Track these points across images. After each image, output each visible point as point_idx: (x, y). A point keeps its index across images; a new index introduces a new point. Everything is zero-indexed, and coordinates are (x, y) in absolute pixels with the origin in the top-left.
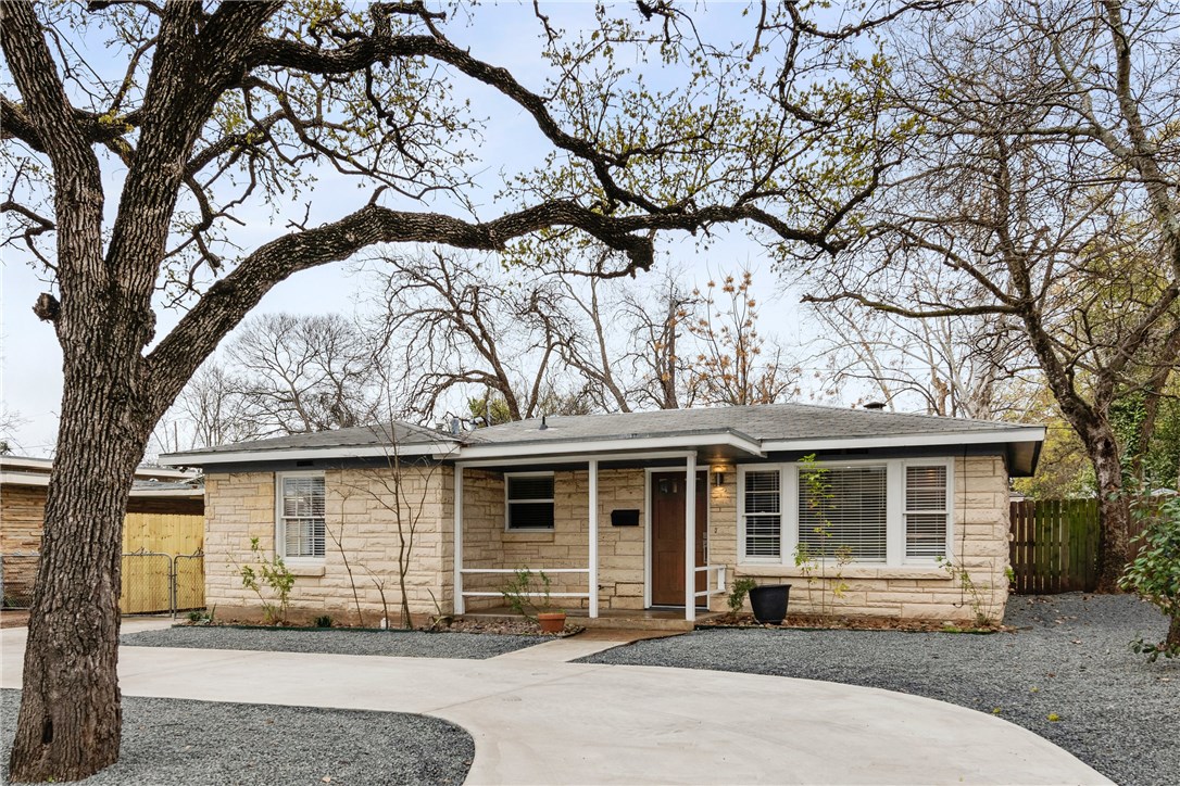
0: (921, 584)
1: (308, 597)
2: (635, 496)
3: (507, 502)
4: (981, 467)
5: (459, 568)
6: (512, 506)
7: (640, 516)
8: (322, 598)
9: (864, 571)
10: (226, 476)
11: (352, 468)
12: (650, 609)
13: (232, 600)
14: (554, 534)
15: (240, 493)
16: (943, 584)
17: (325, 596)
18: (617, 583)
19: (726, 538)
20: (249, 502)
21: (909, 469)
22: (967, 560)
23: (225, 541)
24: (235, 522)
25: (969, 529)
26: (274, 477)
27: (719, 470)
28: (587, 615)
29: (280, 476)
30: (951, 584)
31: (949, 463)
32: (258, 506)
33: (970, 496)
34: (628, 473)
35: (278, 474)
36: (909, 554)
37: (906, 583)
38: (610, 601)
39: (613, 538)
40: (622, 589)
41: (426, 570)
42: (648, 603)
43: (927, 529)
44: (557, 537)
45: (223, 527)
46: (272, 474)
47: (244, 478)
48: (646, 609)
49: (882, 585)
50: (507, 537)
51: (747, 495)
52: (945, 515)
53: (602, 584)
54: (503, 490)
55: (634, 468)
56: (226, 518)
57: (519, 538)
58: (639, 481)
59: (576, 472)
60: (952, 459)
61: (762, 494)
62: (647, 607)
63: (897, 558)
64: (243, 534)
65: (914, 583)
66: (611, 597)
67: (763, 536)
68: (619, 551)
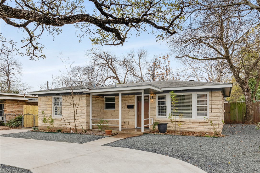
0: (200, 123)
1: (58, 125)
2: (133, 101)
3: (105, 103)
4: (215, 94)
5: (91, 118)
6: (106, 104)
7: (134, 106)
8: (61, 125)
9: (186, 120)
10: (42, 97)
12: (136, 128)
13: (43, 125)
14: (115, 110)
15: (45, 101)
16: (206, 123)
17: (62, 124)
18: (129, 122)
19: (154, 111)
20: (47, 103)
21: (197, 95)
22: (212, 117)
24: (44, 107)
25: (213, 110)
26: (52, 97)
27: (152, 95)
28: (119, 130)
29: (53, 97)
30: (208, 123)
31: (207, 93)
32: (49, 104)
33: (213, 101)
34: (131, 96)
35: (53, 96)
36: (198, 116)
37: (197, 123)
38: (127, 126)
39: (128, 111)
40: (130, 123)
41: (83, 119)
42: (136, 127)
43: (202, 109)
44: (115, 111)
45: (42, 108)
46: (51, 96)
47: (46, 97)
48: (135, 128)
49: (191, 123)
50: (105, 111)
51: (159, 101)
52: (207, 106)
53: (125, 122)
54: (104, 100)
55: (133, 95)
56: (42, 106)
57: (107, 111)
58: (134, 98)
60: (208, 92)
61: (162, 101)
62: (135, 127)
63: (195, 117)
64: (46, 110)
65: (199, 123)
66: (127, 125)
67: (162, 111)
68: (129, 114)
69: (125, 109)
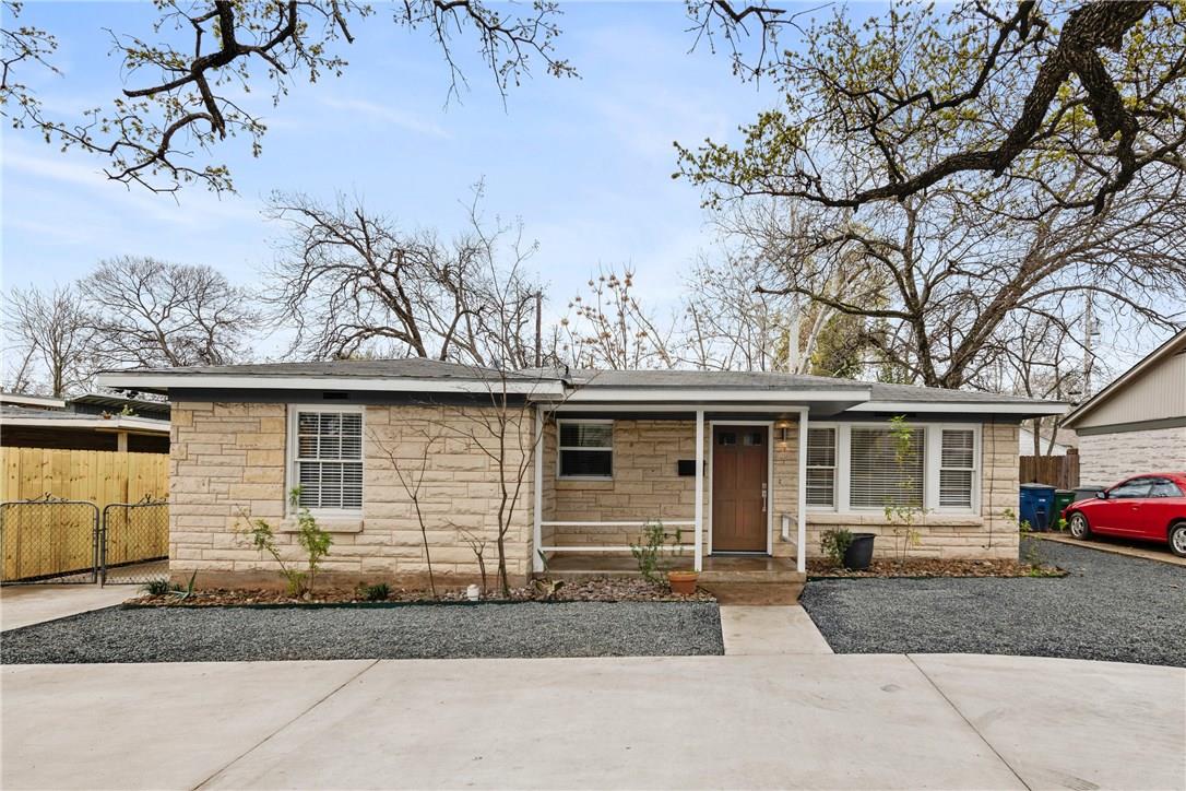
0: (958, 530)
1: (339, 558)
3: (559, 448)
4: (1004, 433)
5: (539, 522)
6: (563, 452)
7: (706, 467)
8: (358, 559)
10: (209, 406)
11: (405, 405)
12: (713, 555)
13: (214, 563)
14: (614, 481)
15: (230, 428)
16: (974, 530)
17: (362, 556)
18: (681, 531)
19: (788, 488)
20: (249, 439)
21: (944, 432)
22: (994, 509)
23: (205, 489)
24: (222, 464)
25: (995, 484)
26: (286, 410)
27: (783, 425)
28: (691, 569)
29: (293, 410)
30: (980, 530)
31: (975, 428)
32: (260, 445)
33: (997, 457)
35: (290, 406)
36: (942, 504)
37: (945, 529)
39: (676, 487)
40: (685, 537)
42: (710, 550)
43: (957, 484)
44: (616, 486)
45: (202, 470)
46: (284, 408)
48: (709, 556)
49: (926, 531)
52: (971, 472)
54: (556, 437)
55: (688, 420)
56: (206, 459)
57: (577, 486)
59: (639, 421)
60: (979, 425)
61: (820, 449)
62: (710, 554)
63: (935, 507)
64: (234, 480)
65: (951, 530)
67: (821, 491)
68: (683, 501)
69: (660, 479)
